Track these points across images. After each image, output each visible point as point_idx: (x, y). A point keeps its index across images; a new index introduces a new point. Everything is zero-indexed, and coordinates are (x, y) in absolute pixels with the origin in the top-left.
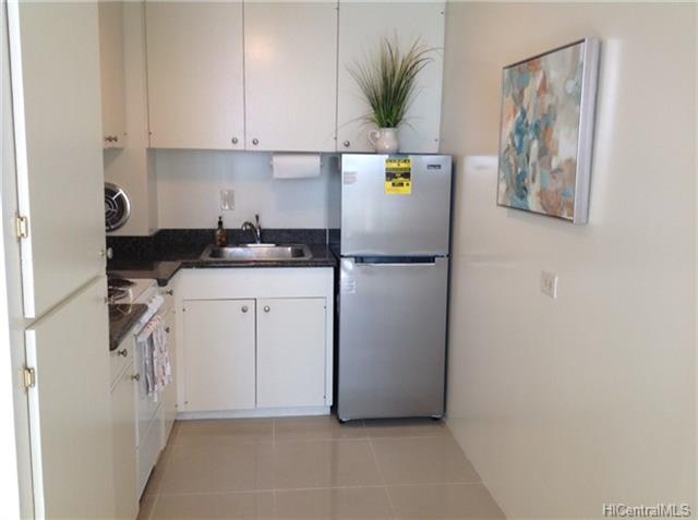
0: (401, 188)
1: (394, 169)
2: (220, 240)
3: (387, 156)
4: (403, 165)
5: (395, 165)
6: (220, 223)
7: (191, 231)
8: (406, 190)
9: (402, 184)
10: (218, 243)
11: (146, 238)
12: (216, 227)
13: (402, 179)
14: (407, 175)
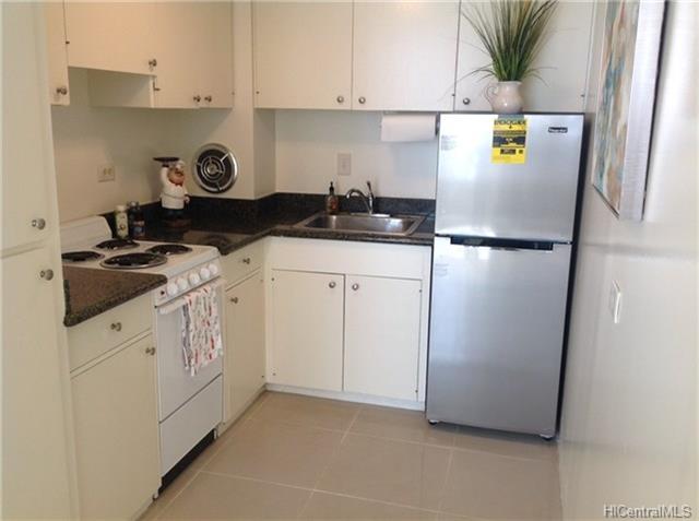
0: (512, 156)
1: (504, 132)
2: (331, 207)
3: (496, 116)
4: (516, 128)
5: (505, 127)
6: (332, 189)
7: (306, 195)
8: (518, 158)
9: (514, 152)
10: (329, 210)
11: (251, 201)
12: (328, 192)
13: (514, 145)
14: (520, 140)
